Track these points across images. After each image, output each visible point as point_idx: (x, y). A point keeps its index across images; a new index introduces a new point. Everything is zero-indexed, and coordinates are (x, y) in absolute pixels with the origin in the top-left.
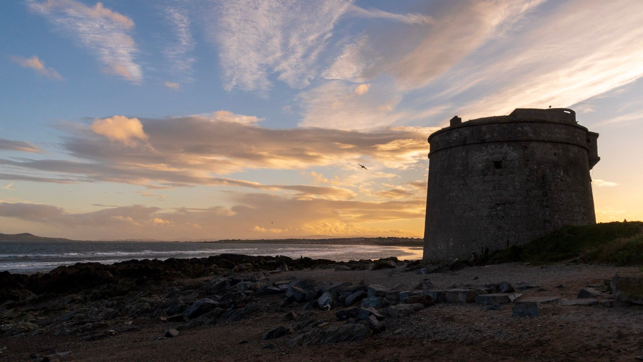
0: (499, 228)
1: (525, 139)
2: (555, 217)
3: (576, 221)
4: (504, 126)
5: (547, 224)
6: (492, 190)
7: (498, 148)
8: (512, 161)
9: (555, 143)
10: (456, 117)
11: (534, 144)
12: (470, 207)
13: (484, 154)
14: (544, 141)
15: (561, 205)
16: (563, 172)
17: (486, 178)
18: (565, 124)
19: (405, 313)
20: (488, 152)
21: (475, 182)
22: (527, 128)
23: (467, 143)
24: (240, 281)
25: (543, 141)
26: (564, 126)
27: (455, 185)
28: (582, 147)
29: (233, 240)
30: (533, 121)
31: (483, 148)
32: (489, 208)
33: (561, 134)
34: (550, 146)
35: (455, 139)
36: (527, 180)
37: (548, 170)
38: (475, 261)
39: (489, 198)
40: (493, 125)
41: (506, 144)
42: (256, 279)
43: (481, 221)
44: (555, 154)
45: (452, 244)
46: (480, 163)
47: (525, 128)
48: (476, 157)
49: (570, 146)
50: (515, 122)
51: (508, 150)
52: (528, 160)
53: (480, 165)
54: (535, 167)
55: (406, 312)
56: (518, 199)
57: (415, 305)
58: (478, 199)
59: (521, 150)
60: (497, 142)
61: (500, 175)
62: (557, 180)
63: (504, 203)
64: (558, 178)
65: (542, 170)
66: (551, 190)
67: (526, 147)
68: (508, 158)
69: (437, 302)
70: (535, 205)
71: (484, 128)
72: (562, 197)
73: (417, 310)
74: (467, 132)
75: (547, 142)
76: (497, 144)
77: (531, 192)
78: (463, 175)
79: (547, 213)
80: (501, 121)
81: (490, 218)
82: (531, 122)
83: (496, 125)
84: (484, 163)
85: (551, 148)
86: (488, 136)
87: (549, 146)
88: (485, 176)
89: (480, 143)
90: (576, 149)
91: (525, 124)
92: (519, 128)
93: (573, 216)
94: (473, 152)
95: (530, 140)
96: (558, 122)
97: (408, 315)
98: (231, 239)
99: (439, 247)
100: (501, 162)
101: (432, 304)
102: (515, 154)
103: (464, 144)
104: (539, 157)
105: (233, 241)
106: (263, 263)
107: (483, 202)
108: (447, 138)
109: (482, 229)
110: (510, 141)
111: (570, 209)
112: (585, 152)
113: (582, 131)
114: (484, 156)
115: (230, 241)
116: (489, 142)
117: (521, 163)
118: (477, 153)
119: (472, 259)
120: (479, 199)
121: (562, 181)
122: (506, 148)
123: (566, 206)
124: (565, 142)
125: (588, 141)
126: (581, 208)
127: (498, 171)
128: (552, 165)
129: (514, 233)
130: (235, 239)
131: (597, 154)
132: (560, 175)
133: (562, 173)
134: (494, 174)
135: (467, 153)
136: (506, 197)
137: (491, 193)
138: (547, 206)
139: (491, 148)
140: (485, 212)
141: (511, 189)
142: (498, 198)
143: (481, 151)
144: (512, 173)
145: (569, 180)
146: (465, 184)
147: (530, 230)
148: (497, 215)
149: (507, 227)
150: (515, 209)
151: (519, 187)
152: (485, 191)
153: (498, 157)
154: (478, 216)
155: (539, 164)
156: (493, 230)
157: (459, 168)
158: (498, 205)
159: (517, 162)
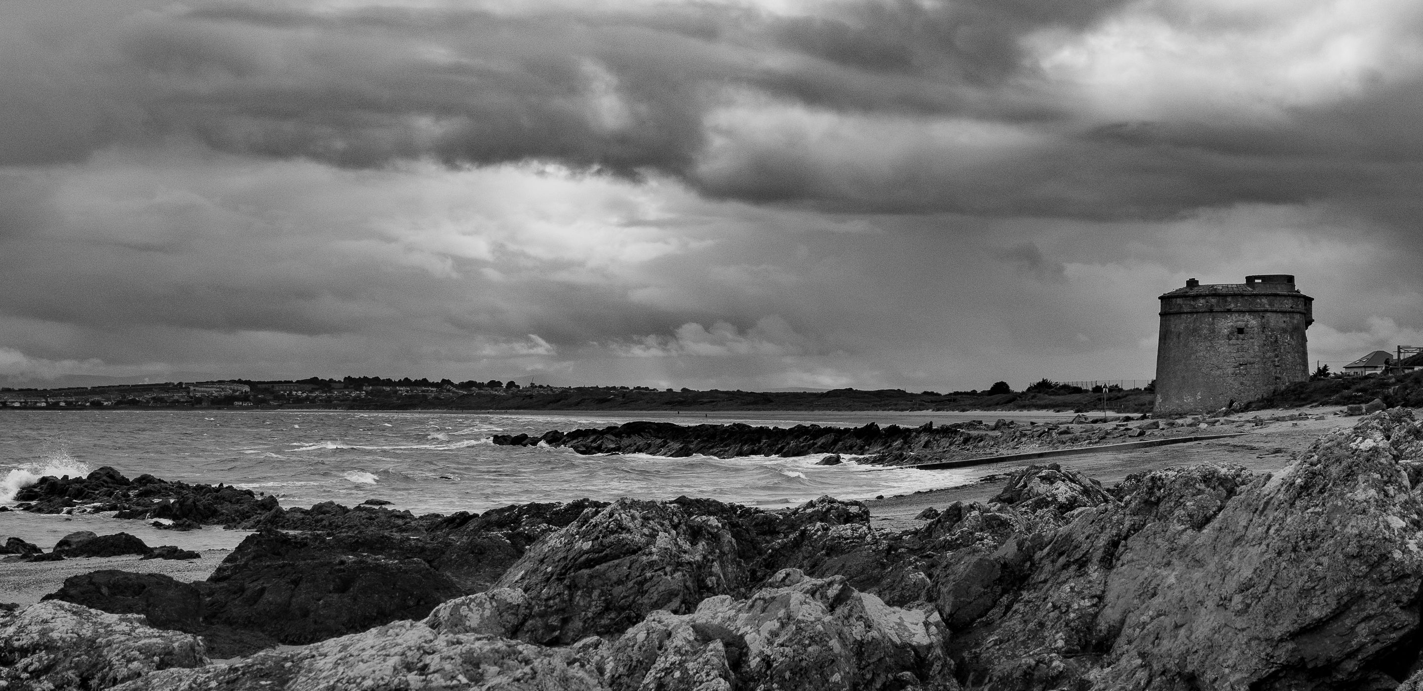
0: (1242, 384)
1: (1262, 310)
4: (1246, 298)
6: (1236, 352)
7: (1241, 316)
8: (1252, 328)
9: (1284, 312)
10: (1193, 278)
11: (1268, 314)
12: (1217, 366)
13: (1229, 321)
17: (1231, 342)
20: (1233, 319)
21: (1221, 344)
22: (1264, 300)
23: (1214, 310)
25: (1276, 312)
28: (1302, 313)
31: (1229, 316)
32: (1234, 367)
35: (1201, 305)
36: (1264, 343)
37: (1278, 336)
39: (1234, 359)
40: (1237, 297)
41: (1248, 314)
43: (1227, 378)
44: (1284, 322)
45: (1200, 397)
46: (1225, 328)
48: (1221, 323)
49: (1295, 314)
50: (1255, 295)
51: (1250, 319)
52: (1265, 327)
53: (1226, 330)
54: (1270, 333)
56: (1257, 360)
59: (1259, 319)
60: (1240, 311)
61: (1243, 339)
63: (1246, 363)
64: (1286, 342)
65: (1275, 336)
66: (1281, 352)
67: (1263, 316)
68: (1249, 325)
70: (1270, 365)
71: (1228, 299)
72: (1289, 358)
74: (1213, 300)
75: (1279, 312)
76: (1240, 313)
77: (1266, 353)
78: (1209, 338)
79: (1278, 372)
80: (1244, 294)
81: (1234, 375)
82: (1268, 295)
83: (1239, 297)
84: (1229, 329)
85: (1281, 317)
86: (1232, 306)
87: (1280, 315)
88: (1230, 340)
89: (1225, 312)
90: (1298, 316)
91: (1262, 296)
92: (1258, 301)
94: (1219, 318)
95: (1267, 311)
99: (1185, 401)
100: (1243, 328)
102: (1255, 322)
103: (1211, 311)
104: (1272, 325)
107: (1228, 362)
108: (1192, 303)
109: (1227, 385)
112: (1304, 316)
113: (1302, 298)
114: (1229, 323)
116: (1233, 312)
117: (1259, 329)
118: (1223, 320)
120: (1225, 359)
122: (1247, 317)
124: (1291, 311)
125: (1305, 304)
127: (1241, 336)
128: (1282, 332)
131: (1312, 316)
134: (1237, 339)
135: (1213, 319)
136: (1247, 358)
137: (1235, 355)
138: (1278, 366)
139: (1235, 317)
140: (1230, 370)
141: (1251, 351)
142: (1241, 359)
143: (1226, 318)
144: (1252, 338)
145: (1293, 343)
146: (1212, 346)
147: (1266, 385)
148: (1240, 373)
149: (1248, 383)
150: (1254, 368)
151: (1257, 350)
152: (1230, 352)
153: (1241, 324)
154: (1224, 374)
155: (1272, 330)
156: (1236, 385)
157: (1205, 331)
158: (1241, 365)
159: (1256, 329)
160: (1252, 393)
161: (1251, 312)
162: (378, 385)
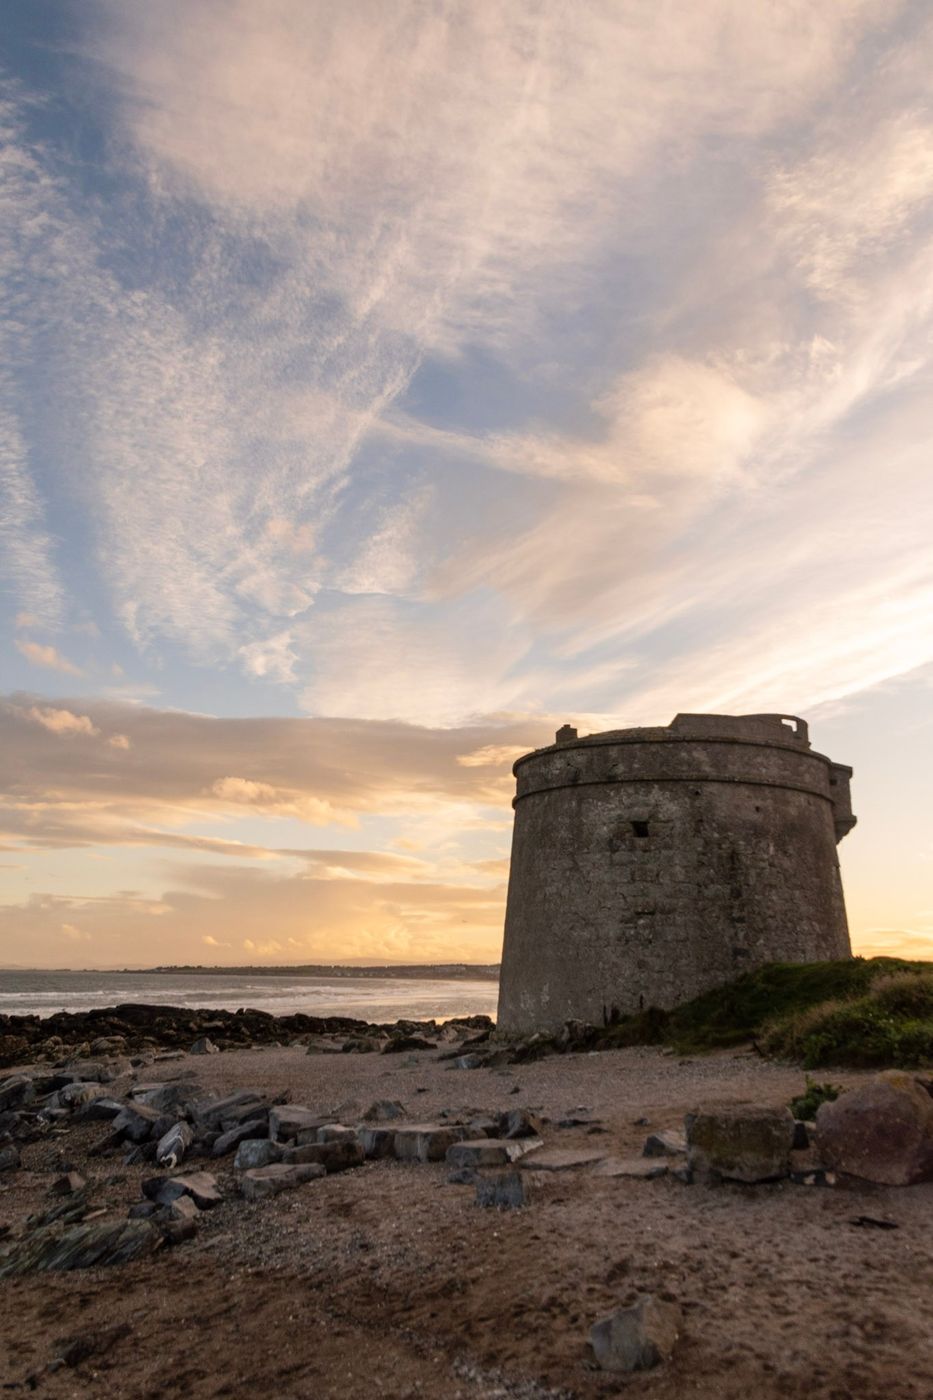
0: (641, 965)
1: (694, 777)
2: (758, 944)
3: (804, 952)
4: (653, 748)
5: (740, 958)
6: (629, 882)
7: (641, 793)
8: (668, 821)
9: (756, 785)
10: (567, 727)
11: (713, 788)
12: (584, 920)
13: (613, 806)
14: (734, 782)
15: (770, 917)
16: (774, 846)
17: (617, 857)
18: (779, 748)
19: (270, 1189)
20: (621, 801)
21: (594, 864)
22: (700, 754)
23: (581, 782)
24: (70, 1081)
25: (730, 781)
26: (775, 752)
27: (554, 869)
28: (814, 794)
29: (187, 968)
30: (711, 739)
31: (612, 794)
32: (622, 922)
33: (770, 767)
34: (747, 793)
35: (558, 772)
36: (699, 862)
37: (741, 843)
38: (570, 1040)
39: (622, 900)
40: (631, 746)
41: (656, 786)
42: (111, 1075)
43: (606, 949)
44: (758, 809)
45: (548, 998)
46: (604, 824)
47: (695, 754)
48: (597, 812)
49: (789, 793)
50: (675, 741)
51: (661, 798)
52: (701, 821)
53: (605, 828)
54: (716, 835)
55: (273, 1187)
56: (681, 904)
57: (303, 1167)
58: (600, 902)
59: (687, 799)
60: (638, 781)
61: (645, 851)
62: (762, 864)
63: (651, 910)
64: (763, 860)
65: (731, 843)
66: (748, 885)
67: (697, 793)
68: (660, 816)
69: (372, 1156)
70: (716, 917)
71: (614, 752)
72: (772, 901)
73: (304, 1179)
74: (580, 759)
75: (740, 783)
76: (638, 786)
77: (706, 887)
78: (571, 849)
79: (741, 935)
80: (646, 739)
81: (623, 942)
82: (707, 741)
83: (637, 746)
84: (612, 826)
85: (749, 797)
86: (621, 769)
87: (744, 791)
88: (614, 851)
89: (605, 783)
90: (802, 799)
91: (694, 745)
92: (684, 754)
93: (797, 941)
94: (591, 800)
95: (706, 779)
96: (763, 743)
97: (277, 1193)
98: (181, 965)
99: (522, 1005)
100: (645, 823)
101: (357, 1164)
102: (674, 808)
103: (574, 783)
104: (723, 814)
105: (187, 970)
106: (195, 1028)
107: (609, 909)
108: (543, 770)
109: (606, 967)
110: (663, 780)
111: (789, 925)
112: (825, 807)
113: (815, 762)
114: (613, 809)
115: (180, 969)
116: (622, 782)
117: (687, 825)
118: (599, 804)
119: (565, 1037)
120: (602, 900)
121: (771, 865)
122: (656, 794)
123: (782, 920)
124: (777, 784)
125: (833, 782)
126: (814, 923)
127: (641, 842)
128: (752, 832)
129: (671, 976)
130: (190, 965)
131: (850, 810)
132: (768, 854)
133: (772, 849)
134: (632, 849)
135: (580, 803)
136: (656, 895)
137: (624, 890)
138: (741, 920)
139: (627, 795)
140: (613, 930)
141: (665, 880)
142: (640, 900)
143: (606, 799)
144: (668, 847)
145: (787, 863)
146: (575, 868)
147: (705, 971)
148: (637, 936)
149: (656, 963)
150: (674, 924)
151: (681, 877)
152: (614, 884)
153: (640, 812)
154: (598, 938)
155: (723, 828)
156: (627, 968)
157: (563, 833)
158: (639, 915)
159: (678, 824)
160: (668, 990)
161: (663, 781)
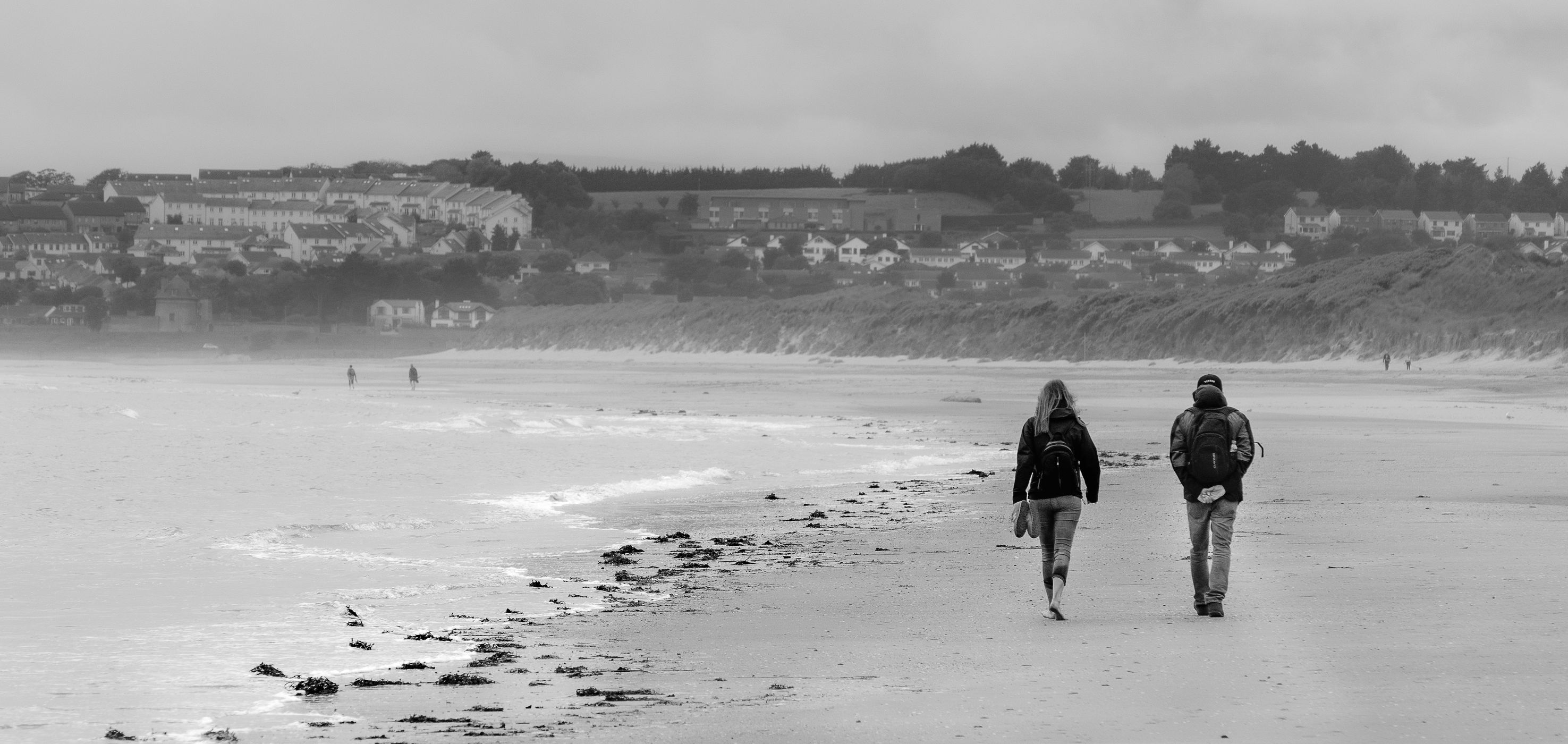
162: (1387, 200)
